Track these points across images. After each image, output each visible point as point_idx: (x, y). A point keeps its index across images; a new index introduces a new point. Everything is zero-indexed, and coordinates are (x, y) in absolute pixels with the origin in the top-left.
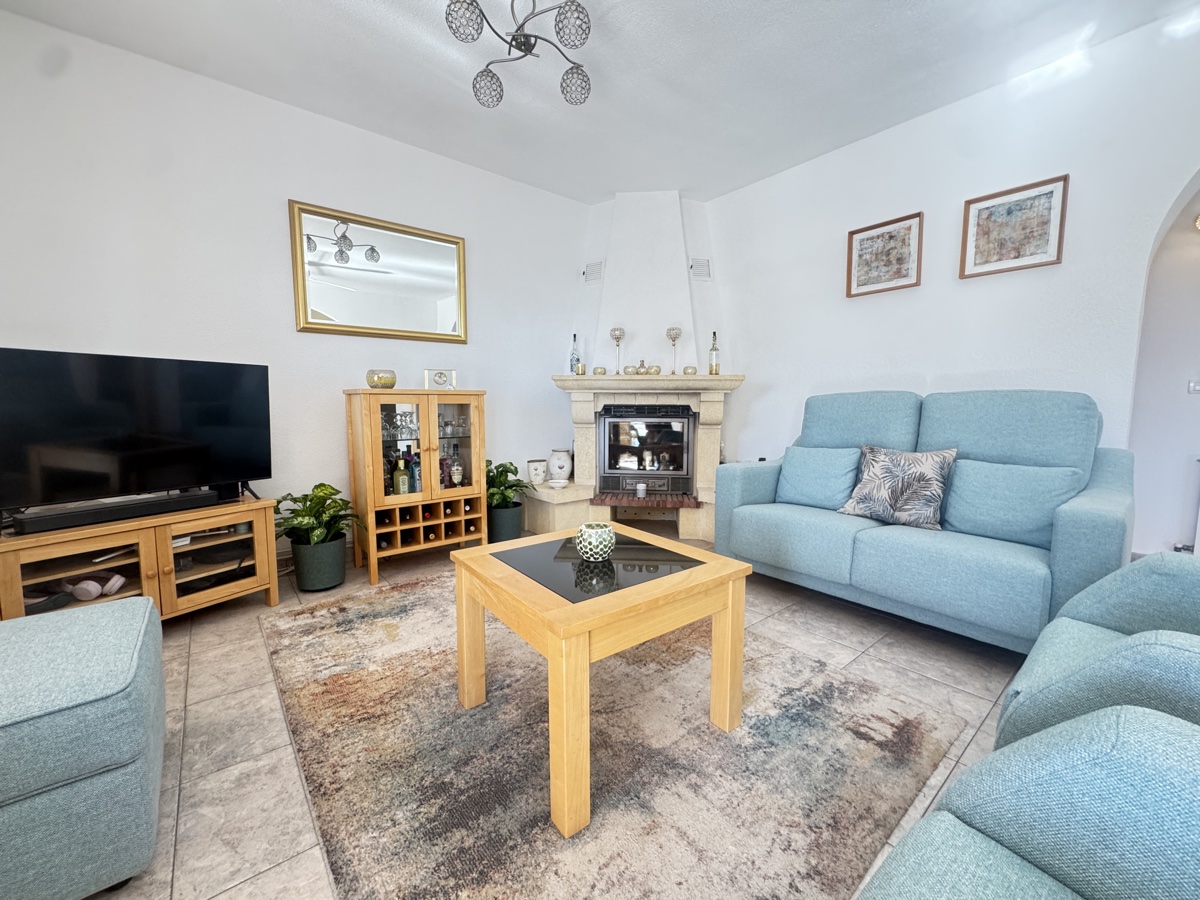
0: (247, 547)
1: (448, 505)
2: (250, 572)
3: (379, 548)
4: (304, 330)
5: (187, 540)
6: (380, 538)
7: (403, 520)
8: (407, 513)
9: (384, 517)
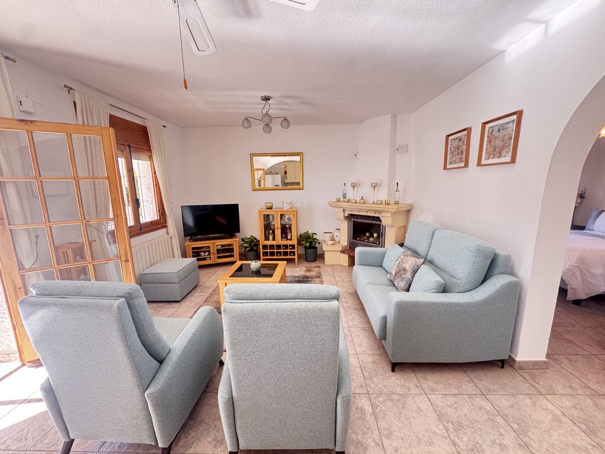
0: (232, 250)
1: (284, 246)
2: (233, 256)
3: (263, 256)
4: (253, 190)
5: (220, 246)
6: (264, 253)
7: (270, 249)
8: (272, 247)
9: (265, 247)
